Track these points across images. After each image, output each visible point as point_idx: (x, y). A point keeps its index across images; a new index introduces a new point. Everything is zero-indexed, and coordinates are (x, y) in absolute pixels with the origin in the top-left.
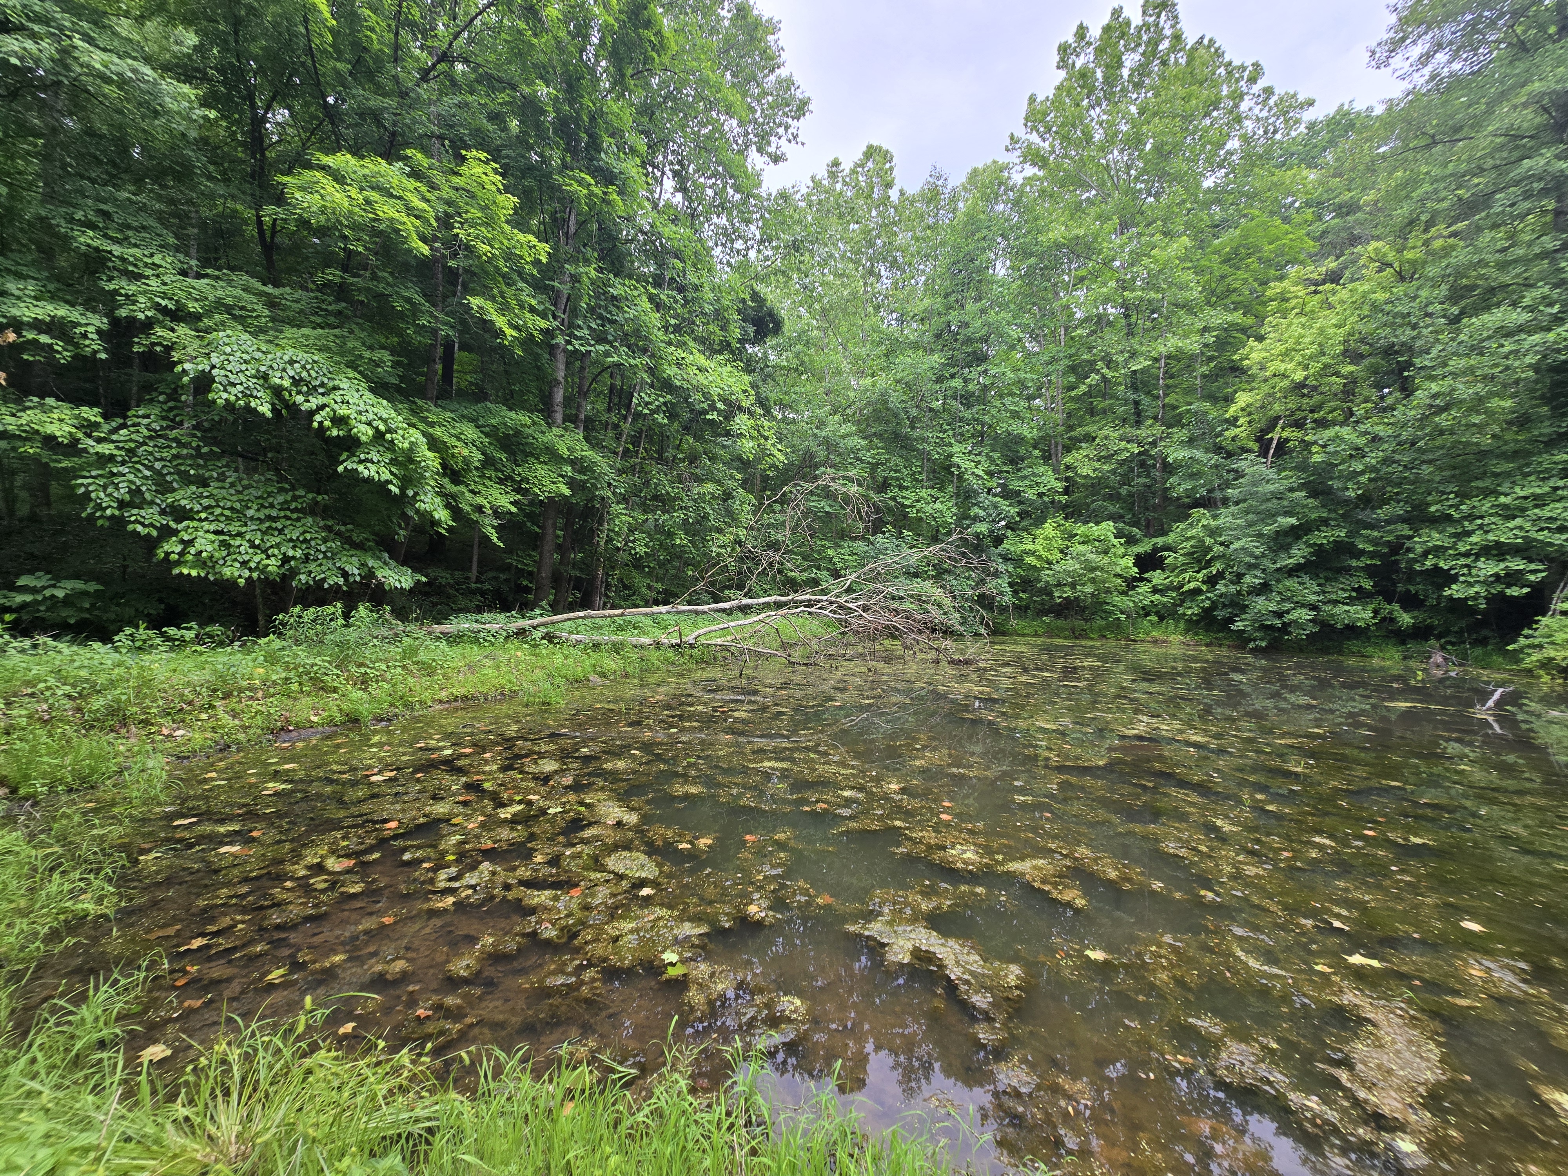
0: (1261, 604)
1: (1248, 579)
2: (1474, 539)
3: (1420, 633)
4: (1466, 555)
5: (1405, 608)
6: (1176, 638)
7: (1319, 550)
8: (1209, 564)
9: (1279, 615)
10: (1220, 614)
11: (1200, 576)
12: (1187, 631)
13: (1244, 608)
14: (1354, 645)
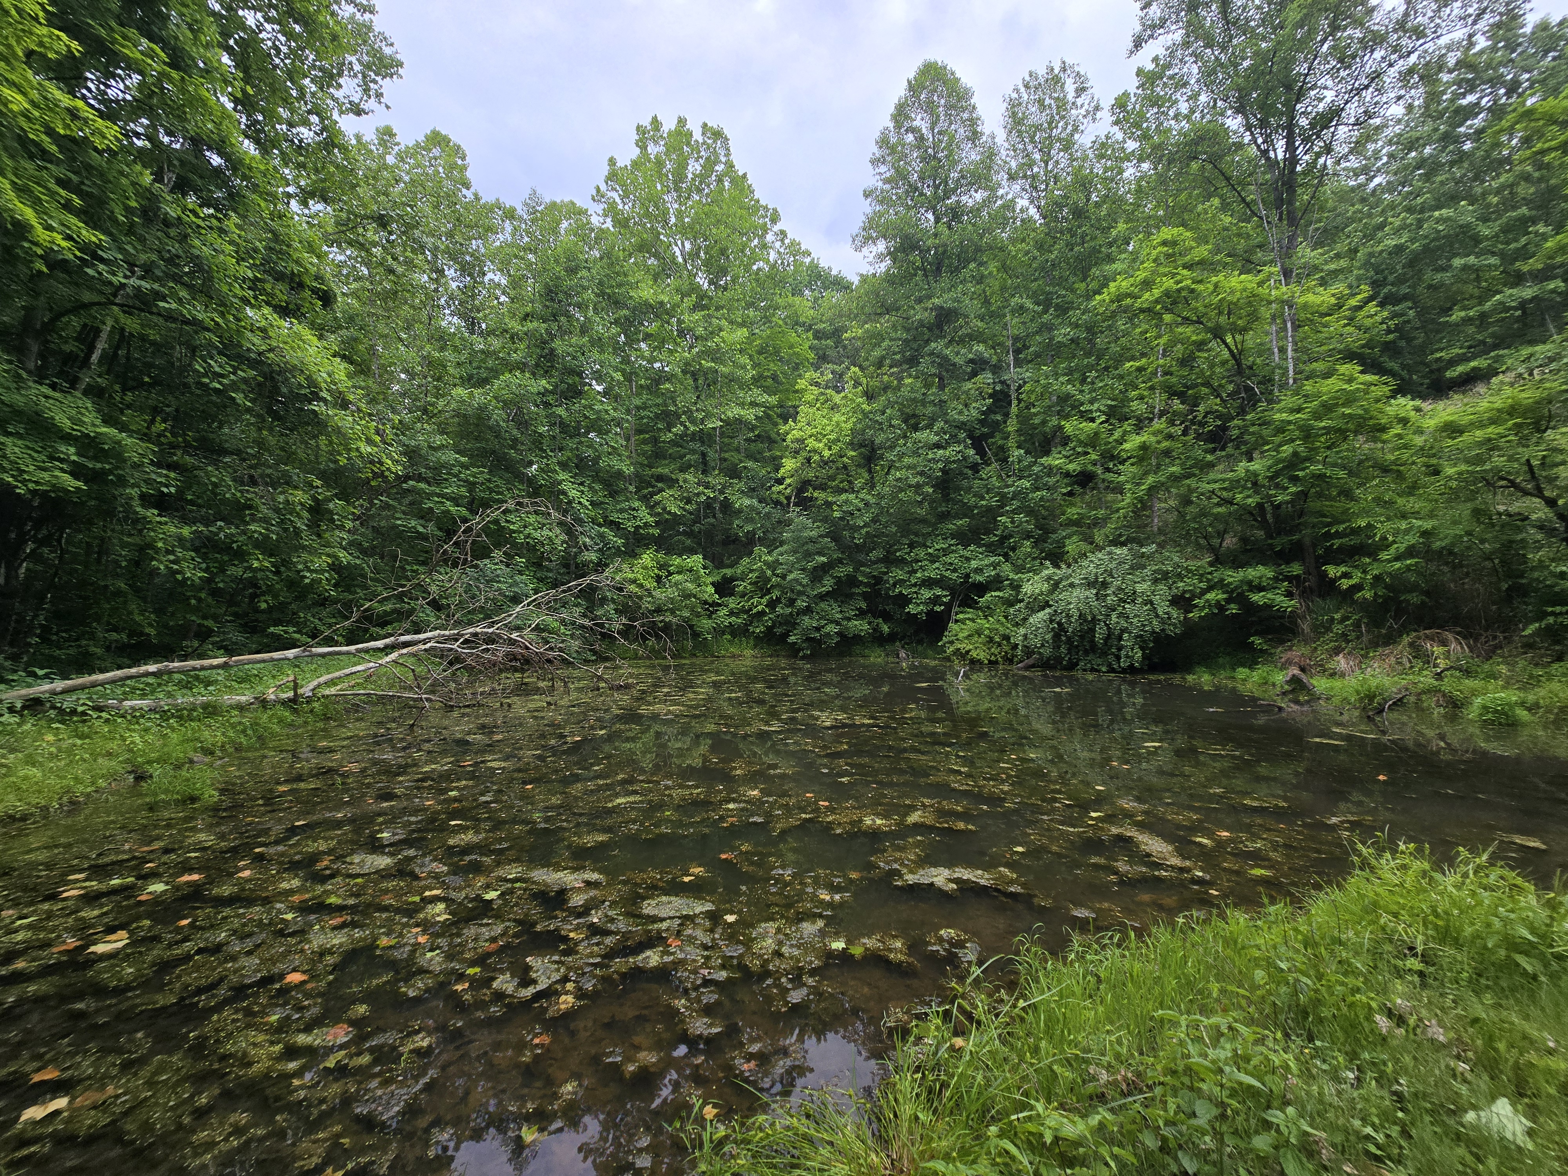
2: (919, 575)
3: (892, 638)
4: (915, 585)
5: (885, 621)
6: (748, 652)
7: (839, 581)
8: (768, 592)
10: (778, 631)
12: (755, 646)
14: (857, 649)
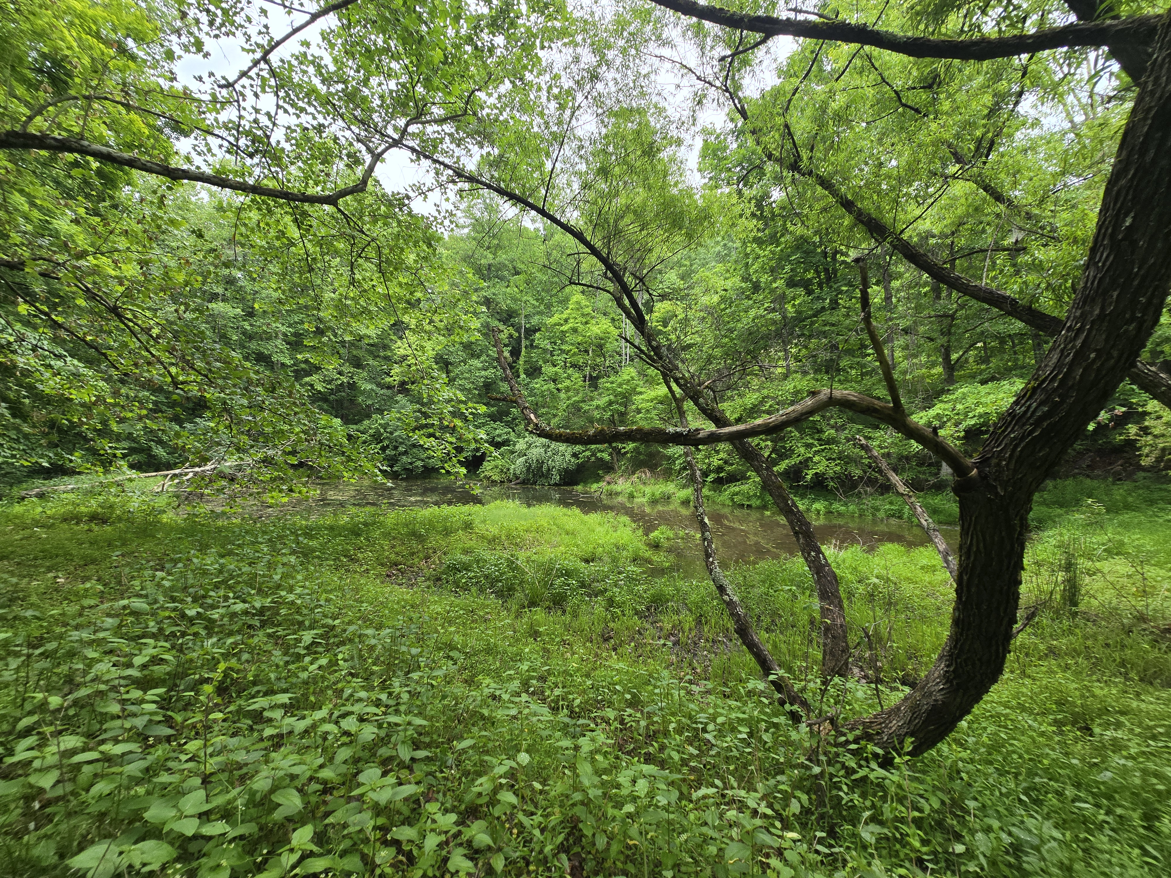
0: (404, 459)
1: (400, 449)
8: (381, 441)
9: (411, 464)
11: (379, 446)
13: (397, 461)
